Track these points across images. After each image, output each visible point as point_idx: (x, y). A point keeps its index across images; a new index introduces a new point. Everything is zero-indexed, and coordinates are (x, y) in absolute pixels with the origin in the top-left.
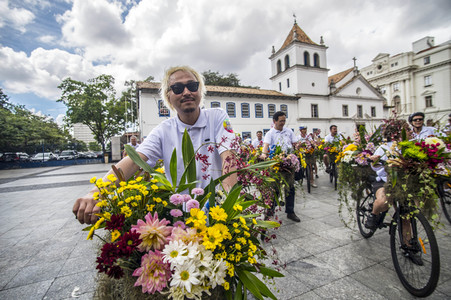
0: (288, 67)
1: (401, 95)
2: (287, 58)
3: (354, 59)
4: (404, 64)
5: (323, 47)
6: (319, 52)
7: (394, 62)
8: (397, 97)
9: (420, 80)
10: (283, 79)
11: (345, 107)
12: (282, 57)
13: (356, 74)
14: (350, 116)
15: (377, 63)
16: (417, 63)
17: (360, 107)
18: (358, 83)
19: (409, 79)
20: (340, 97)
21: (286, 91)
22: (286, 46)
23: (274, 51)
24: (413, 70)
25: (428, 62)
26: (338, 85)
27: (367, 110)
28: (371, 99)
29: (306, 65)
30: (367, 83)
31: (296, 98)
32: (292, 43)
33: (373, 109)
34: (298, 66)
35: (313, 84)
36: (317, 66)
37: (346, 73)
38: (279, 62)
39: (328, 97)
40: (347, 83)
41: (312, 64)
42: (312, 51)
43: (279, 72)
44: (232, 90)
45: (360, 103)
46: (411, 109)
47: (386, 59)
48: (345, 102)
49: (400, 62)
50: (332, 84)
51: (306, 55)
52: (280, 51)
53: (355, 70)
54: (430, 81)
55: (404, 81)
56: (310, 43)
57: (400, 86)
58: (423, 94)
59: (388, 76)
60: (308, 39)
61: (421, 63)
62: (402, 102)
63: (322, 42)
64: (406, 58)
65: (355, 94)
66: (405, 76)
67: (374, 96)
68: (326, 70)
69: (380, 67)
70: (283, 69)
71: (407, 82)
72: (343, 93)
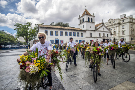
0: (83, 22)
1: (116, 31)
2: (83, 19)
3: (103, 20)
4: (117, 22)
5: (94, 16)
6: (93, 18)
7: (114, 21)
8: (115, 31)
9: (121, 27)
10: (82, 25)
11: (100, 34)
12: (82, 19)
13: (103, 24)
14: (101, 37)
15: (109, 21)
16: (120, 22)
17: (104, 34)
18: (103, 27)
19: (118, 26)
20: (98, 31)
21: (83, 29)
22: (83, 16)
23: (79, 17)
24: (119, 24)
25: (123, 22)
26: (98, 28)
27: (106, 35)
28: (107, 32)
29: (89, 21)
30: (106, 27)
31: (85, 31)
32: (85, 15)
33: (108, 35)
34: (86, 21)
35: (90, 27)
36: (92, 22)
37: (100, 24)
38: (81, 20)
39: (95, 31)
40: (100, 27)
41: (90, 21)
42: (90, 17)
43: (81, 23)
44: (67, 28)
45: (104, 33)
46: (118, 35)
47: (112, 20)
48: (100, 32)
49: (116, 21)
50: (96, 27)
51: (89, 18)
52: (81, 17)
53: (103, 23)
54: (124, 27)
55: (117, 27)
56: (90, 15)
57: (116, 28)
58: (122, 31)
59: (112, 25)
60: (89, 14)
61: (121, 22)
62: (116, 33)
63: (93, 15)
64: (117, 20)
65: (103, 30)
66: (117, 25)
67: (108, 31)
68: (94, 23)
69: (110, 23)
70: (82, 22)
71: (118, 27)
72: (99, 30)
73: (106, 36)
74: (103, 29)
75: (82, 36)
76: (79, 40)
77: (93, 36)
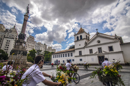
20: (88, 47)
31: (74, 50)
34: (75, 42)
35: (80, 45)
39: (84, 48)
41: (79, 39)
42: (79, 35)
45: (100, 46)
65: (97, 44)
73: (104, 51)
74: (99, 42)
75: (72, 56)
77: (83, 54)
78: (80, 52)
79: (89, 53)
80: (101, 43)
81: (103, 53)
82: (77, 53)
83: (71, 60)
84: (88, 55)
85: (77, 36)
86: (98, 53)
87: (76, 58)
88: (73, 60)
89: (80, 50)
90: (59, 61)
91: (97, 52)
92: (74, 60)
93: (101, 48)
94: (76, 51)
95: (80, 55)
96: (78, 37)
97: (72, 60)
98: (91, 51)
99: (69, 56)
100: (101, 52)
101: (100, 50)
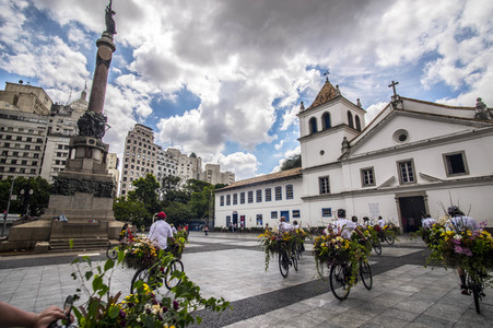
6: (330, 109)
13: (393, 109)
20: (354, 159)
29: (315, 133)
33: (453, 157)
35: (322, 152)
42: (320, 113)
48: (367, 163)
68: (338, 127)
72: (360, 151)
74: (402, 136)
75: (290, 195)
76: (282, 213)
77: (333, 190)
78: (324, 182)
79: (358, 186)
80: (413, 139)
81: (420, 181)
82: (310, 185)
83: (287, 212)
84: (354, 193)
85: (310, 117)
86: (397, 184)
87: (307, 204)
88: (294, 212)
89: (323, 174)
90: (243, 218)
91: (393, 180)
92: (298, 211)
93: (410, 163)
94: (305, 176)
95: (322, 191)
96: (313, 122)
97: (291, 214)
98: (368, 176)
99: (279, 197)
100: (412, 179)
101: (406, 169)
